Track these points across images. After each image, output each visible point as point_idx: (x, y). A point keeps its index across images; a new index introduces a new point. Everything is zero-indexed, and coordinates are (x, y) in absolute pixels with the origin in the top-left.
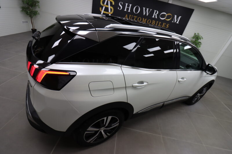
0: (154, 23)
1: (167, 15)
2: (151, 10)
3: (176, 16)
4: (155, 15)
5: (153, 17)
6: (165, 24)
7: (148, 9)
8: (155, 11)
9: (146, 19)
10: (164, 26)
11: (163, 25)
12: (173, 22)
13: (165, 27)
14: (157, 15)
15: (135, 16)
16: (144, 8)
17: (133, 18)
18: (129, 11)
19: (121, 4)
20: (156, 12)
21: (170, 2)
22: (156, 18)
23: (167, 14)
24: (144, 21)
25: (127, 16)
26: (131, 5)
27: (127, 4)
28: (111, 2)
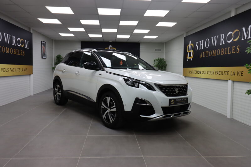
0: (223, 51)
1: (233, 34)
2: (218, 36)
3: (244, 29)
4: (222, 40)
6: (235, 47)
7: (215, 37)
8: (221, 35)
9: (215, 50)
10: (234, 52)
11: (233, 50)
12: (243, 39)
13: (236, 52)
14: (224, 39)
15: (207, 52)
16: (212, 38)
17: (206, 54)
18: (202, 48)
19: (197, 44)
20: (222, 36)
21: (233, 14)
22: (224, 43)
23: (233, 32)
24: (214, 54)
25: (201, 55)
26: (203, 41)
27: (200, 42)
28: (192, 46)
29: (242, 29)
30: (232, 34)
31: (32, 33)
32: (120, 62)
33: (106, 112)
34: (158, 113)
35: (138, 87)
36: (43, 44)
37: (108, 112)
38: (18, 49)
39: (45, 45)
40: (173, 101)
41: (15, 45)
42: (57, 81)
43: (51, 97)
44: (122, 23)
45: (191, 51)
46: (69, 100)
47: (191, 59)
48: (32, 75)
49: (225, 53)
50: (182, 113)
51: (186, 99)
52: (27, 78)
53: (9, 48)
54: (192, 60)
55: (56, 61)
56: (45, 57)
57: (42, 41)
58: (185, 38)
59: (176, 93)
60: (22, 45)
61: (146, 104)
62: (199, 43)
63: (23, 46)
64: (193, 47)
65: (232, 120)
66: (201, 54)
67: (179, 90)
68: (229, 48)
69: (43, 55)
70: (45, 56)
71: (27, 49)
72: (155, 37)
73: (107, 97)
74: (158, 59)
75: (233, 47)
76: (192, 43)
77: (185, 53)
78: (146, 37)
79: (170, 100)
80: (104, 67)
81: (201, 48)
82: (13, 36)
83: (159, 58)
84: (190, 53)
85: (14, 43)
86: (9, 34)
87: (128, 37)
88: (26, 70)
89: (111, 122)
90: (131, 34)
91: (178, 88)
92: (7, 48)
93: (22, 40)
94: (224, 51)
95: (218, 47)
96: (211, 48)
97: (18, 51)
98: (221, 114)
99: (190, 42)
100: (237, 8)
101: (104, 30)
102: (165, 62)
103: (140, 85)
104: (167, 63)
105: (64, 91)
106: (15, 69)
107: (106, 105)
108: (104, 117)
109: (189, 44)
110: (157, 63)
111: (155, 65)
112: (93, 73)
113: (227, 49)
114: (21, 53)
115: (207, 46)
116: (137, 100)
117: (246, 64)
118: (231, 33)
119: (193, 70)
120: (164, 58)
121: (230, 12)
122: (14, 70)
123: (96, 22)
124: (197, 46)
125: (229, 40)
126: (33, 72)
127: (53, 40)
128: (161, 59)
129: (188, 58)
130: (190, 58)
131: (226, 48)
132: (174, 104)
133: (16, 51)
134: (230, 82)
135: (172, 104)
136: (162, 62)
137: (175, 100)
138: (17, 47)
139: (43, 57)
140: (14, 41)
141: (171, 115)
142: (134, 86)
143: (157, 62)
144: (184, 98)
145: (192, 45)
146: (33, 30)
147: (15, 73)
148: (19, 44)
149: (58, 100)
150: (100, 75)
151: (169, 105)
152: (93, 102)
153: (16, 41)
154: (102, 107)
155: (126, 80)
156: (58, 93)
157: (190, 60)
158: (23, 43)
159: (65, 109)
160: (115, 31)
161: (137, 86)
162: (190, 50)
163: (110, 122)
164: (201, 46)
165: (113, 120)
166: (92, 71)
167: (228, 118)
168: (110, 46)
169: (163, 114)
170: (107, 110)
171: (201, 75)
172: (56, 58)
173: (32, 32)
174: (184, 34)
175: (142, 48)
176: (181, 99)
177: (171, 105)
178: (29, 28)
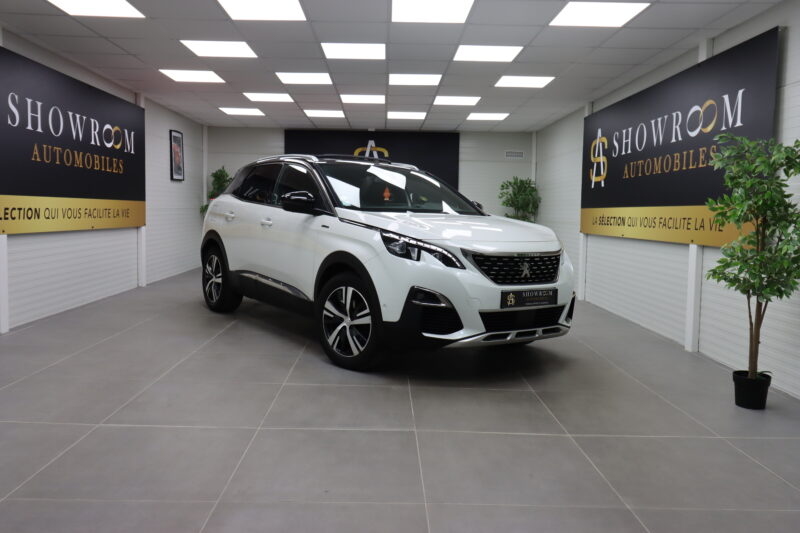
0: (678, 161)
1: (702, 111)
2: (666, 117)
3: (726, 98)
4: (676, 129)
5: (674, 140)
6: (705, 149)
7: (659, 120)
8: (674, 114)
9: (660, 158)
10: (703, 163)
11: (702, 157)
13: (708, 163)
14: (680, 126)
15: (640, 162)
16: (653, 122)
17: (638, 168)
18: (629, 151)
19: (617, 141)
20: (677, 115)
21: (702, 57)
22: (680, 139)
23: (701, 107)
24: (658, 170)
25: (626, 171)
26: (630, 129)
27: (624, 131)
28: (603, 144)
29: (723, 99)
30: (697, 112)
31: (143, 110)
32: (383, 191)
33: (339, 328)
34: (471, 328)
35: (418, 259)
36: (174, 140)
37: (344, 327)
38: (106, 156)
39: (179, 141)
40: (511, 299)
41: (98, 144)
42: (212, 246)
43: (196, 290)
44: (396, 79)
45: (602, 159)
46: (245, 298)
47: (600, 182)
48: (143, 228)
49: (682, 166)
50: (540, 330)
51: (551, 293)
52: (130, 236)
53: (81, 154)
54: (603, 185)
55: (212, 189)
56: (180, 177)
57: (171, 131)
58: (586, 120)
59: (523, 276)
60: (116, 143)
61: (440, 302)
62: (621, 134)
63: (118, 147)
64: (606, 147)
65: (698, 357)
66: (626, 168)
67: (531, 268)
68: (691, 152)
69: (175, 169)
70: (180, 174)
71: (129, 154)
72: (501, 117)
73: (344, 288)
74: (512, 181)
75: (701, 150)
76: (603, 135)
77: (587, 165)
78: (473, 117)
79: (504, 295)
80: (335, 206)
81: (626, 150)
82: (92, 120)
83: (516, 179)
84: (599, 164)
85: (95, 140)
86: (82, 115)
87: (421, 116)
88: (126, 213)
89: (356, 352)
90: (429, 108)
91: (528, 262)
92: (76, 153)
93: (117, 128)
94: (681, 161)
95: (667, 148)
96: (651, 152)
97: (105, 160)
98: (672, 341)
99: (600, 131)
100: (713, 39)
101: (346, 99)
102: (534, 190)
103: (423, 252)
104: (542, 194)
105: (232, 272)
106: (99, 211)
107: (340, 307)
108: (331, 340)
109: (596, 138)
110: (511, 192)
111: (504, 199)
112: (306, 220)
113: (688, 155)
114: (115, 165)
115: (640, 146)
116: (415, 293)
117: (710, 200)
118: (696, 108)
119: (606, 216)
120: (533, 179)
121: (696, 49)
122: (95, 215)
123: (323, 79)
124: (616, 144)
125: (692, 130)
126: (147, 218)
127: (202, 126)
128: (521, 181)
129: (594, 179)
130: (598, 179)
131: (685, 153)
132: (515, 305)
133: (100, 162)
134: (693, 248)
135: (511, 306)
136: (525, 191)
137: (517, 294)
138: (102, 150)
139: (175, 177)
140: (94, 133)
141: (508, 335)
142: (408, 256)
143: (510, 190)
144: (548, 290)
145: (605, 140)
146: (147, 99)
147: (97, 223)
148: (109, 142)
149: (215, 298)
150: (324, 226)
151: (502, 307)
152: (306, 302)
153: (100, 133)
154: (325, 312)
155: (387, 241)
156: (214, 279)
157: (598, 184)
158: (119, 137)
159: (233, 323)
160: (380, 99)
161: (415, 255)
162: (599, 155)
163: (352, 353)
164: (627, 144)
165: (362, 349)
166: (303, 216)
167: (687, 352)
168: (371, 143)
169: (484, 330)
170: (342, 320)
171: (626, 231)
172: (212, 179)
173: (142, 105)
174: (583, 108)
175: (466, 150)
176: (536, 294)
177: (507, 306)
178: (136, 95)
